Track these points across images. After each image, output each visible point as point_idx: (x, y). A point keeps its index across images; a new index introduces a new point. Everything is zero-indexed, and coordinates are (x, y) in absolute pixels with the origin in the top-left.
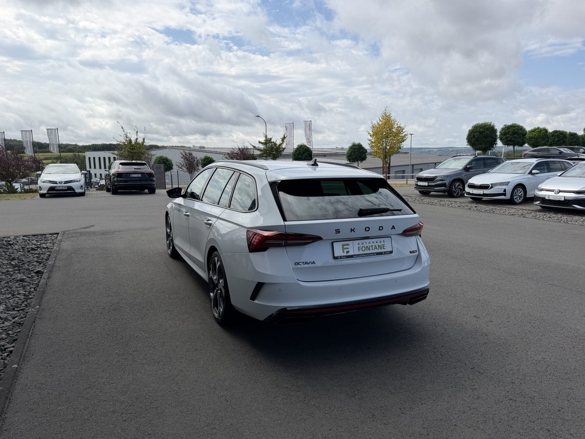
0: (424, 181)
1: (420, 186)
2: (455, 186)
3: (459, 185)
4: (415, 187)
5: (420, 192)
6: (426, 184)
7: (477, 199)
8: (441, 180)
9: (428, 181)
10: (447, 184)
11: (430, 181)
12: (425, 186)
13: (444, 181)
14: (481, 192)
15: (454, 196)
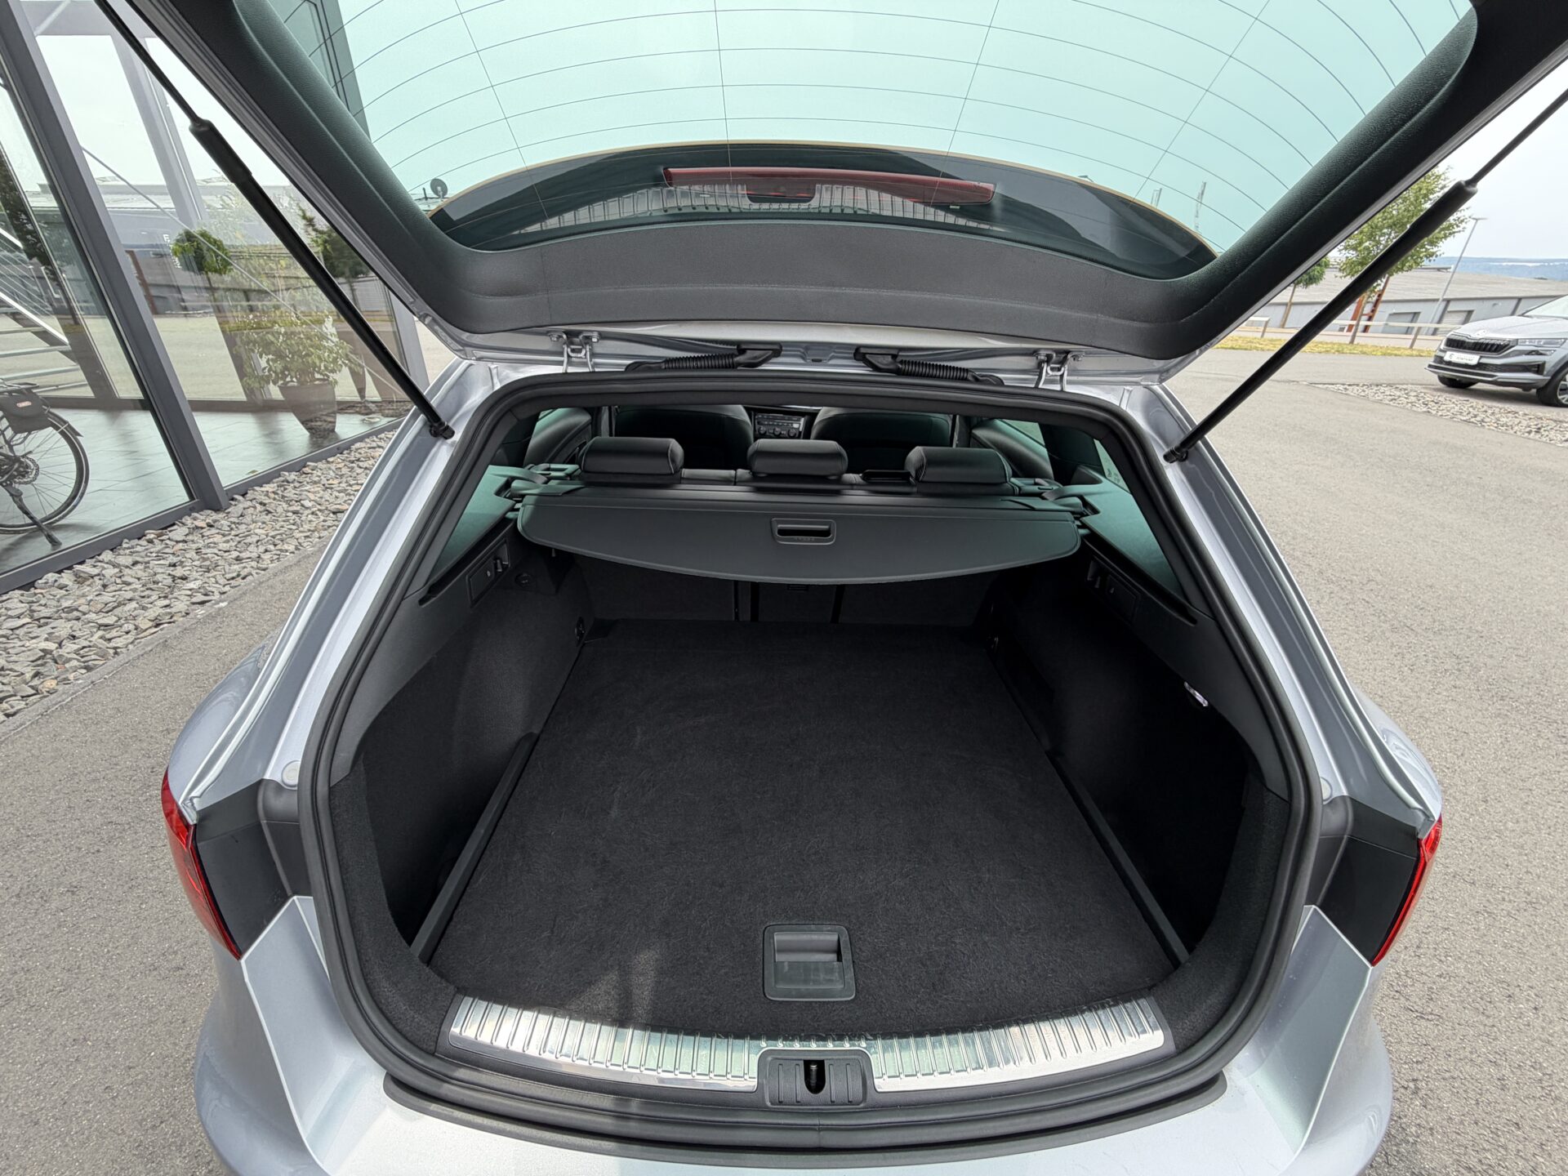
0: (1469, 349)
1: (1449, 363)
4: (1430, 366)
5: (1442, 379)
6: (1472, 359)
8: (1530, 353)
9: (1484, 350)
10: (1548, 367)
11: (1490, 351)
13: (1541, 354)
15: (1558, 401)
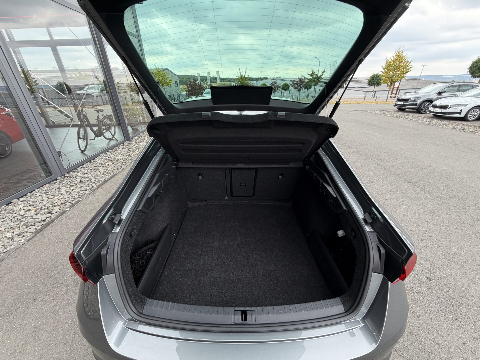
2: (424, 105)
3: (429, 105)
7: (438, 116)
12: (401, 105)
14: (440, 111)
